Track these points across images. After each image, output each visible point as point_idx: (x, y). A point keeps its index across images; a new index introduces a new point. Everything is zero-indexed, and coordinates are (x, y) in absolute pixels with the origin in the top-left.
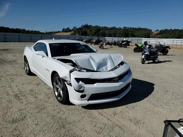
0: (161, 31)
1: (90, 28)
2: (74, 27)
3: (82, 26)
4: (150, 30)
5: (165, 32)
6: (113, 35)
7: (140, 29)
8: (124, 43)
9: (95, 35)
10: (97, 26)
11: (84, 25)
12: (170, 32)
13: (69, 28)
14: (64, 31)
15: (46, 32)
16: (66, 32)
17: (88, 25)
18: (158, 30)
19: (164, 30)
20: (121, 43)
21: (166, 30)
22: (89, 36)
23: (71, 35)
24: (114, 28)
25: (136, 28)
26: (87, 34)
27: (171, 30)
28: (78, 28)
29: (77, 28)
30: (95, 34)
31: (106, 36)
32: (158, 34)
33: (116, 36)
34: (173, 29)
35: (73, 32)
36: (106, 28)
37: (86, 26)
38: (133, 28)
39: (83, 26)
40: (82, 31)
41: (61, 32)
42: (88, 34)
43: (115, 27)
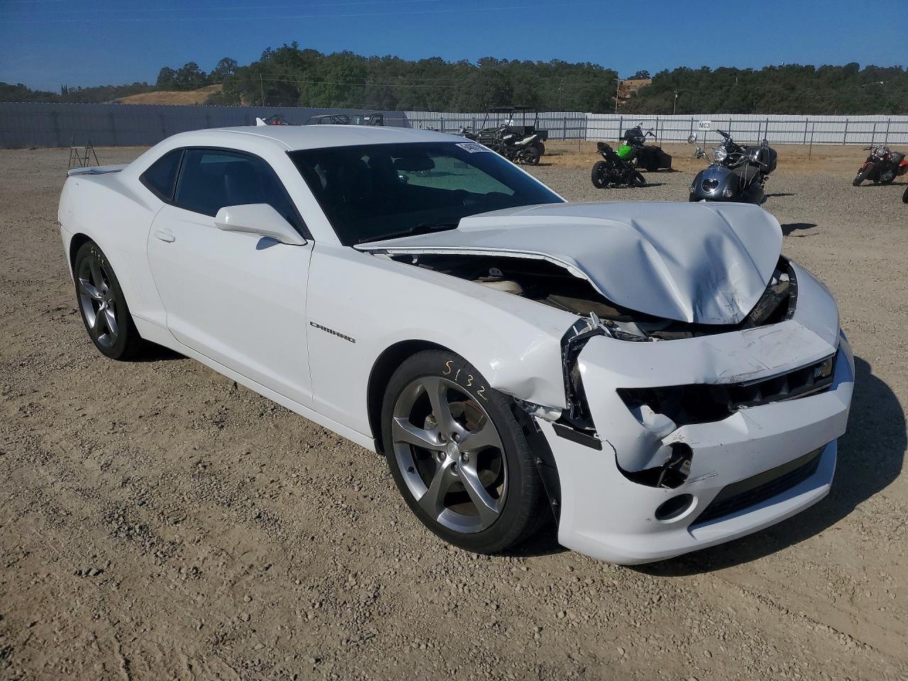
0: (657, 75)
1: (311, 65)
2: (226, 60)
3: (265, 55)
4: (609, 72)
5: (678, 83)
6: (433, 100)
7: (562, 69)
8: (526, 140)
9: (341, 104)
10: (345, 53)
11: (274, 49)
12: (702, 85)
13: (194, 66)
14: (169, 80)
15: (64, 90)
16: (179, 87)
17: (301, 48)
18: (644, 75)
19: (671, 70)
20: (510, 142)
21: (681, 71)
22: (308, 104)
23: (210, 102)
24: (433, 67)
25: (540, 63)
26: (297, 95)
27: (705, 70)
28: (248, 65)
29: (240, 65)
30: (340, 98)
31: (398, 106)
32: (645, 92)
33: (447, 103)
34: (713, 69)
35: (219, 87)
36: (392, 66)
37: (292, 57)
38: (528, 64)
39: (274, 54)
40: (272, 84)
41: (153, 89)
42: (302, 98)
43: (439, 59)
